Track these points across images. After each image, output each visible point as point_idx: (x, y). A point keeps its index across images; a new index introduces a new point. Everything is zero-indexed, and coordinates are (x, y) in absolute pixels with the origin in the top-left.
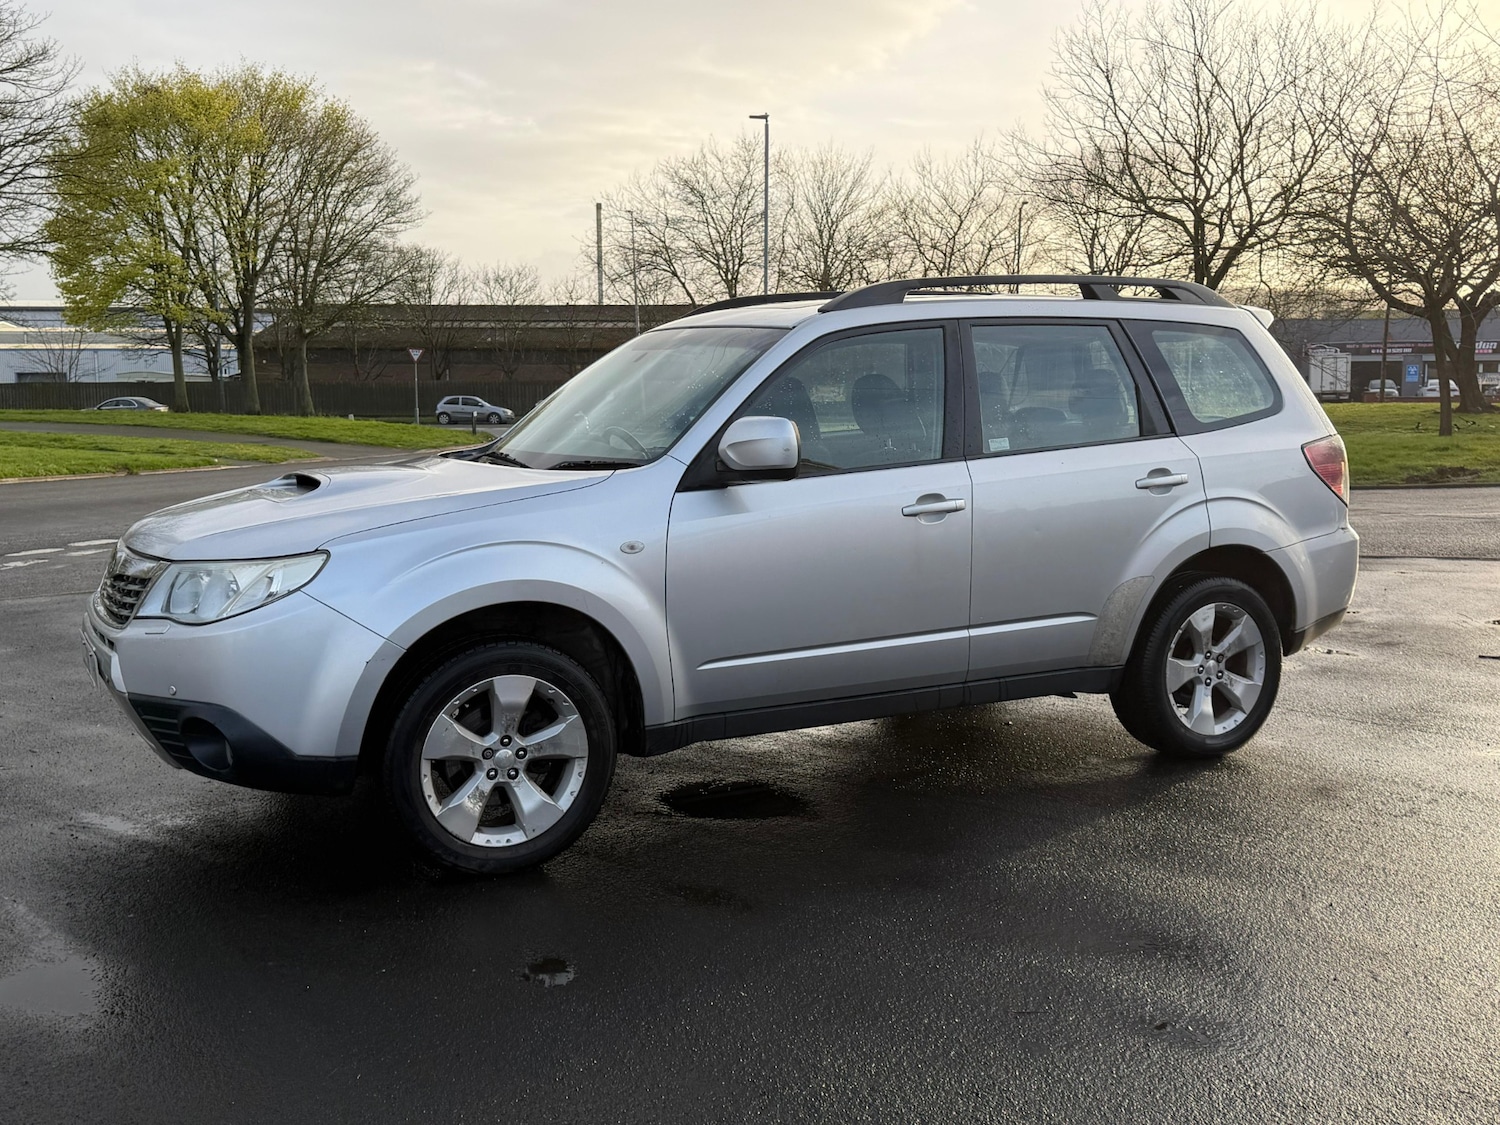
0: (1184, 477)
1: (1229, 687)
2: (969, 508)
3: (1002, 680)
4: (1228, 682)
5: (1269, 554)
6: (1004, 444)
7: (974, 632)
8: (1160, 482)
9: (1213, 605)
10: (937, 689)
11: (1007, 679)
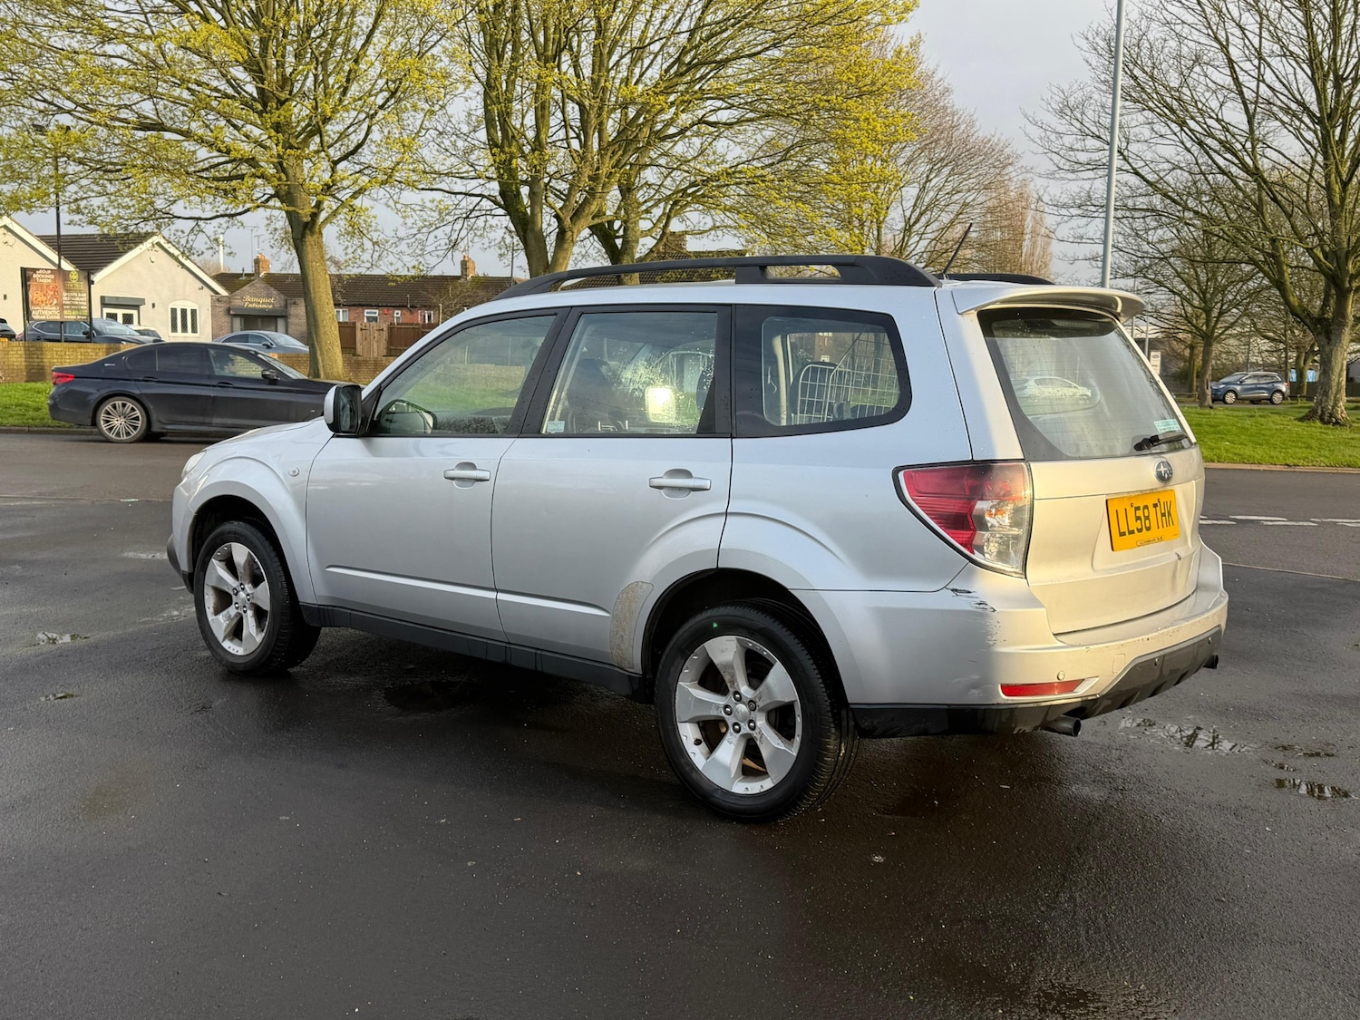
0: (706, 484)
1: (758, 743)
2: (492, 480)
3: (539, 652)
4: (758, 737)
5: (792, 592)
6: (559, 426)
7: (502, 596)
8: (681, 485)
9: (734, 637)
10: (485, 641)
11: (544, 653)
